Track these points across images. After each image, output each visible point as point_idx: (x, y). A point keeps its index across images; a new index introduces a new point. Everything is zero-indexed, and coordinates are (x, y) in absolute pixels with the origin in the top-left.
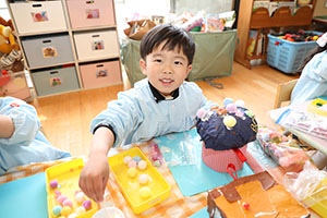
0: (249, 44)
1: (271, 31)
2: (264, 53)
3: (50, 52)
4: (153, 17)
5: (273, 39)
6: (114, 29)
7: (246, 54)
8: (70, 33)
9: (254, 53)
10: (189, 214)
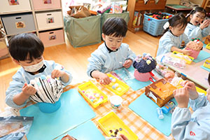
0: (134, 19)
1: (146, 13)
2: (142, 24)
3: (21, 25)
4: (84, 4)
5: (146, 17)
6: (60, 10)
7: (132, 25)
8: (34, 13)
9: (136, 24)
10: (139, 96)
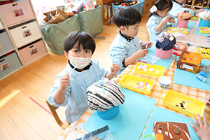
0: (104, 12)
1: (113, 3)
7: (104, 19)
8: (7, 29)
9: (108, 17)
10: (174, 72)
